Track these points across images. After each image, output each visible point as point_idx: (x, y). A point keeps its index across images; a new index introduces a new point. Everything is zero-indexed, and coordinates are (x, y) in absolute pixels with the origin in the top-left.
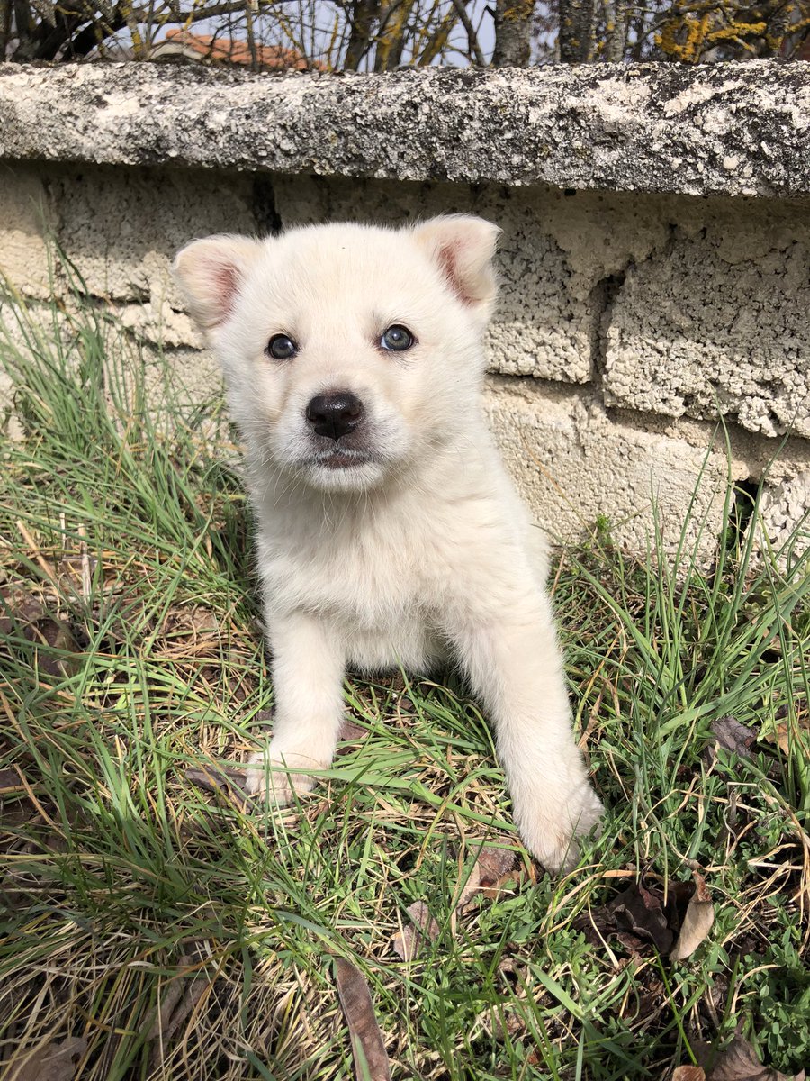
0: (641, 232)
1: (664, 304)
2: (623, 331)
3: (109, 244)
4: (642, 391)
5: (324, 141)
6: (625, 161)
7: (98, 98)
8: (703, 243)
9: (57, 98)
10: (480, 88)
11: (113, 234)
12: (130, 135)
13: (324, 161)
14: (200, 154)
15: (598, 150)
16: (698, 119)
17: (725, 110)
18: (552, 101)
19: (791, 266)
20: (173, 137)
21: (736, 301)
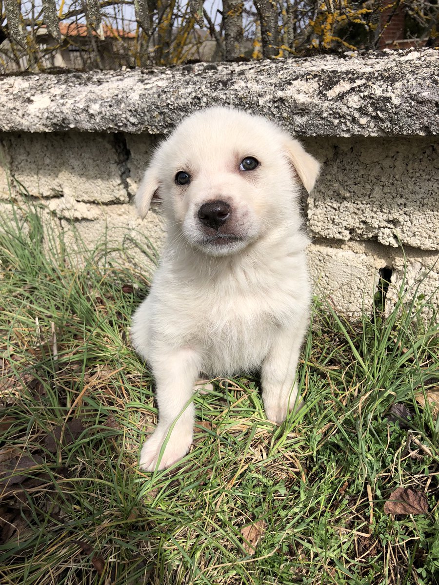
0: (320, 151)
1: (335, 185)
2: (315, 200)
3: (38, 169)
4: (327, 229)
5: (152, 117)
6: (310, 122)
7: (28, 99)
8: (352, 154)
9: (6, 100)
10: (232, 88)
11: (40, 163)
12: (48, 118)
13: (153, 127)
14: (87, 126)
15: (296, 117)
16: (345, 101)
17: (358, 96)
18: (270, 94)
19: (397, 163)
20: (71, 118)
21: (371, 182)
